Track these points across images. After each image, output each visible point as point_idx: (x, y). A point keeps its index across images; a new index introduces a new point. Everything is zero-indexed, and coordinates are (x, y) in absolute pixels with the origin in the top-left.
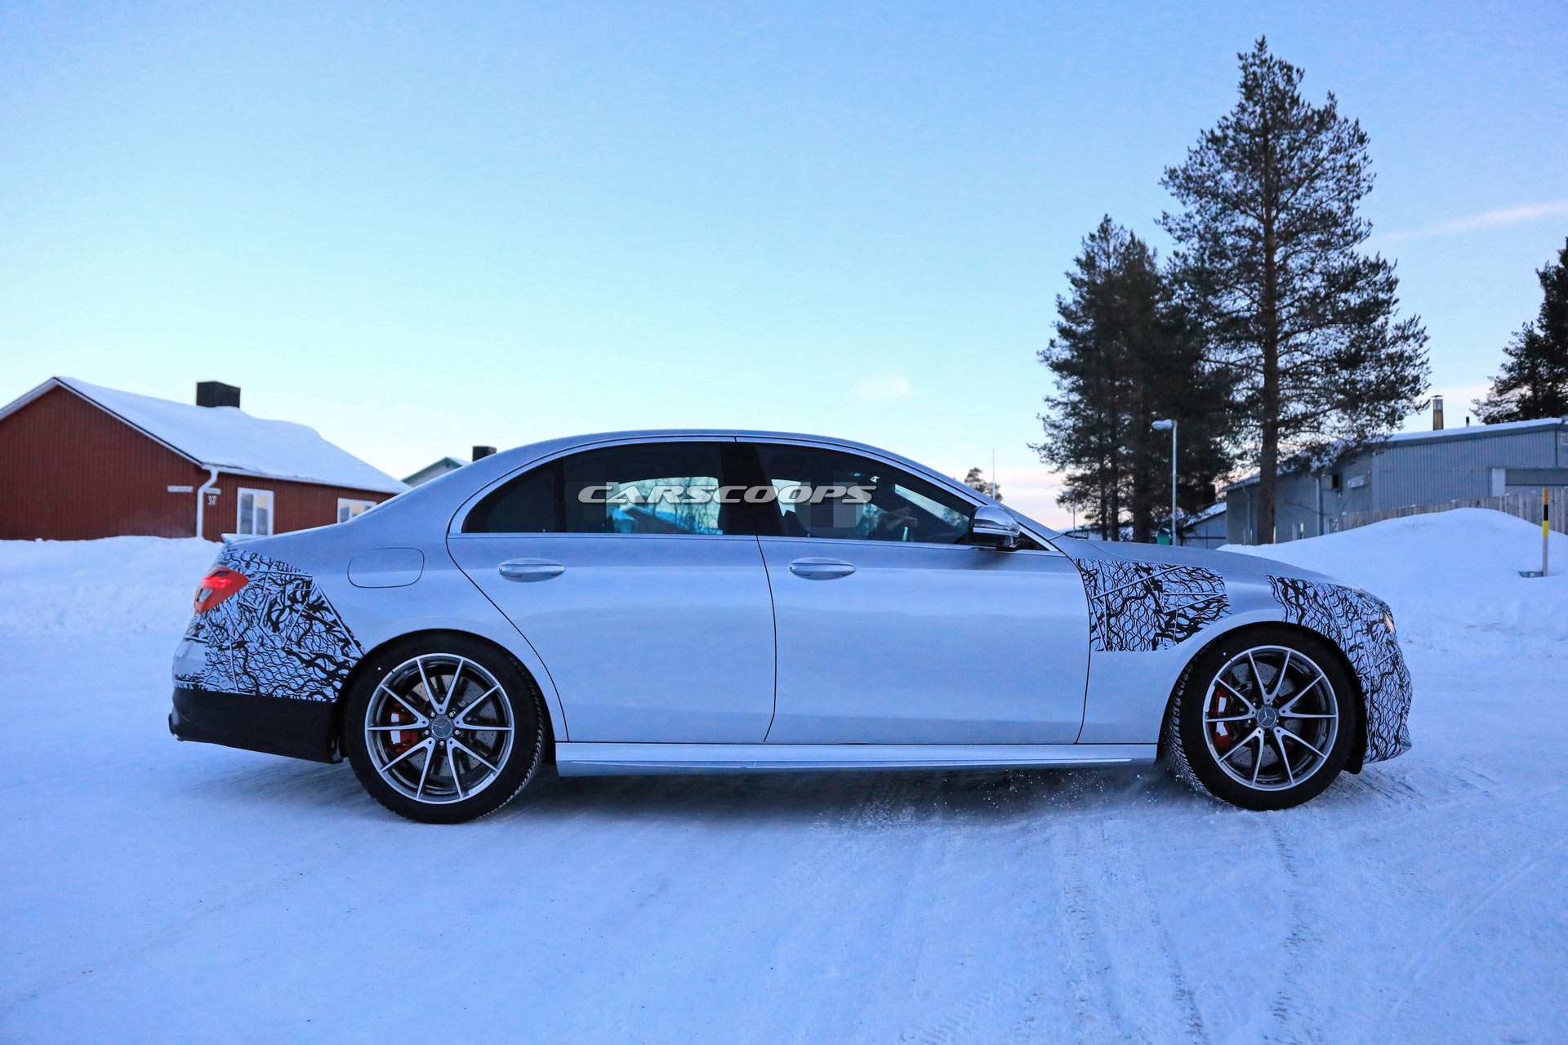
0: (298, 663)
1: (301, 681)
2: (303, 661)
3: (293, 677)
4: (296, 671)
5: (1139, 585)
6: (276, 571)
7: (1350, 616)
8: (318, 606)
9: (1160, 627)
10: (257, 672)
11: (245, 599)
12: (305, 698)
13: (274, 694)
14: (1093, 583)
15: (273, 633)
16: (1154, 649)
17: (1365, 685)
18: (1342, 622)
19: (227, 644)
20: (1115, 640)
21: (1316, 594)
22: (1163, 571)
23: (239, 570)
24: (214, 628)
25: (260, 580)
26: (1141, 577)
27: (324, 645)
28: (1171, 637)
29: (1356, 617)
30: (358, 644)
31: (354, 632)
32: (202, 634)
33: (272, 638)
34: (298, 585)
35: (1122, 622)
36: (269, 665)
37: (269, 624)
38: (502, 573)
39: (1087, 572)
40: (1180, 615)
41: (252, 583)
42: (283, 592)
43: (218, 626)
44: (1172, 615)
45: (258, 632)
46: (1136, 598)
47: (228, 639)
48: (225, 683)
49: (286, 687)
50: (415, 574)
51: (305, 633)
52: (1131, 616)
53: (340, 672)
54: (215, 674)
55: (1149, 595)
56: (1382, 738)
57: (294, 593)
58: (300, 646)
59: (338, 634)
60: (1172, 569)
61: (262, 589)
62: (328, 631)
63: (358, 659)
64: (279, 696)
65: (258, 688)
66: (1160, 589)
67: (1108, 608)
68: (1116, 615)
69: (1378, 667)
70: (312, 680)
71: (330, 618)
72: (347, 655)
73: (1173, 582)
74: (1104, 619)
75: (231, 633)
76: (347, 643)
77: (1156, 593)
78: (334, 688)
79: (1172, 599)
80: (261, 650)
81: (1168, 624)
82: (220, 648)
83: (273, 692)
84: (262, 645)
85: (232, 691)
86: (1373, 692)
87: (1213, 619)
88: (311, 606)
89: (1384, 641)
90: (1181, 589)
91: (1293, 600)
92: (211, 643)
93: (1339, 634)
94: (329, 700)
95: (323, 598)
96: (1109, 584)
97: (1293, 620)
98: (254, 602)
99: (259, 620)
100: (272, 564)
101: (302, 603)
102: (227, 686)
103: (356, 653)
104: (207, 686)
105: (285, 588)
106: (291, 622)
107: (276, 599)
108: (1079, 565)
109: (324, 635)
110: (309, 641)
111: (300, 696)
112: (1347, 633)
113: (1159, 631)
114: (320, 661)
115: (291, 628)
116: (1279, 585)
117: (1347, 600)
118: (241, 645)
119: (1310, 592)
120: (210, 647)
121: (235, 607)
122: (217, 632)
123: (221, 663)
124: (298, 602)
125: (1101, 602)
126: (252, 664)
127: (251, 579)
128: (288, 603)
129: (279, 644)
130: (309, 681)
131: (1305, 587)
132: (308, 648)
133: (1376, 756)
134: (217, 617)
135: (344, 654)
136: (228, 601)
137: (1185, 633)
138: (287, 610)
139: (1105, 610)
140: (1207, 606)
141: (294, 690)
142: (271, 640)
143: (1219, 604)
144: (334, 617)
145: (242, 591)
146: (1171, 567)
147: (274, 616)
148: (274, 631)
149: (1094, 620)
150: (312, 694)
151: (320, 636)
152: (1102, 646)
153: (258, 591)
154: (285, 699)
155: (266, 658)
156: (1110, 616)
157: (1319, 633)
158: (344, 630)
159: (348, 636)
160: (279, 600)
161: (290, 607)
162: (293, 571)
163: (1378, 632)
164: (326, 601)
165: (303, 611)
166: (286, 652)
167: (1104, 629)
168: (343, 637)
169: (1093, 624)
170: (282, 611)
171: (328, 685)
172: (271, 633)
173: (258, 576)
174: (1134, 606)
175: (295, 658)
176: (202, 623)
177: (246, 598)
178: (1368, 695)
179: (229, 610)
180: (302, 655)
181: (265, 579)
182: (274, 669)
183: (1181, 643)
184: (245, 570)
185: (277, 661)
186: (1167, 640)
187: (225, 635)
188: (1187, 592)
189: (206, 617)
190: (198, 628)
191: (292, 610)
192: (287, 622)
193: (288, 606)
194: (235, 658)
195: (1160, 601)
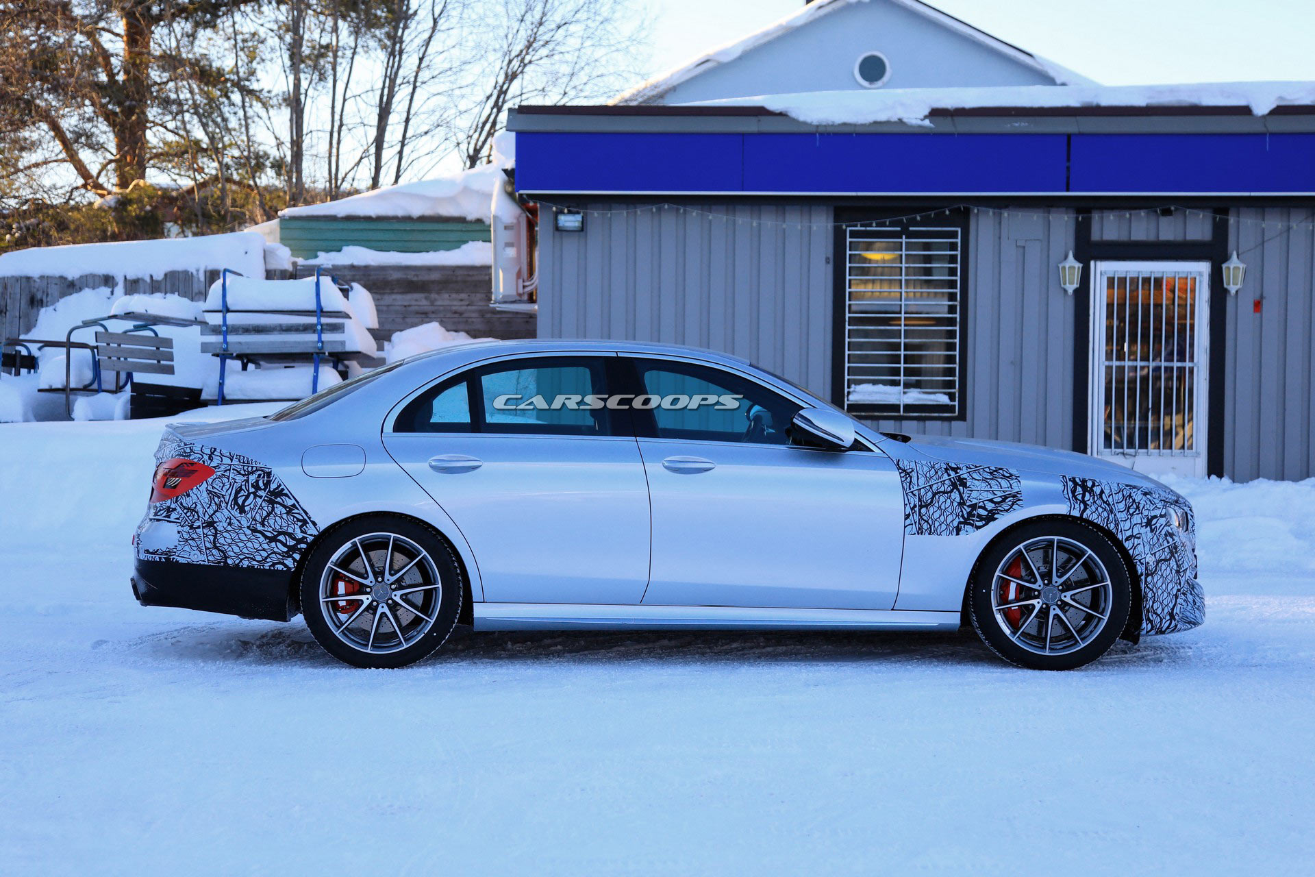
0: (262, 539)
1: (264, 554)
2: (266, 537)
3: (258, 550)
4: (260, 545)
5: (947, 482)
6: (237, 463)
7: (1131, 511)
8: (279, 492)
9: (963, 516)
10: (226, 547)
11: (213, 487)
12: (268, 568)
13: (241, 564)
14: (909, 480)
15: (239, 515)
16: (957, 534)
17: (1141, 569)
19: (197, 524)
20: (926, 526)
21: (1102, 492)
22: (969, 470)
23: (204, 462)
24: (185, 511)
25: (226, 471)
26: (949, 475)
28: (972, 525)
30: (314, 524)
31: (310, 514)
32: (174, 516)
33: (239, 519)
34: (260, 475)
35: (931, 512)
36: (237, 541)
37: (236, 507)
38: (432, 467)
39: (905, 471)
40: (980, 507)
41: (219, 474)
42: (247, 481)
43: (189, 509)
44: (973, 506)
45: (226, 513)
46: (944, 492)
47: (198, 520)
48: (196, 556)
49: (252, 558)
50: (361, 466)
51: (268, 515)
52: (939, 507)
53: (299, 546)
54: (187, 548)
55: (955, 490)
57: (257, 482)
58: (263, 524)
59: (297, 516)
60: (977, 469)
61: (228, 479)
62: (288, 513)
63: (314, 536)
64: (245, 566)
65: (226, 560)
66: (964, 485)
67: (920, 501)
68: (926, 506)
70: (274, 553)
71: (289, 502)
72: (305, 533)
73: (976, 479)
74: (917, 509)
75: (201, 515)
76: (305, 522)
77: (961, 488)
78: (294, 559)
79: (974, 494)
80: (229, 528)
81: (970, 514)
82: (191, 527)
83: (239, 563)
84: (230, 524)
85: (202, 563)
87: (1007, 511)
88: (272, 493)
90: (983, 486)
92: (182, 523)
94: (289, 568)
95: (282, 486)
96: (922, 481)
97: (1075, 513)
98: (222, 489)
99: (227, 504)
100: (233, 457)
101: (265, 490)
102: (197, 558)
103: (312, 531)
104: (179, 559)
105: (248, 478)
106: (255, 506)
107: (241, 487)
108: (898, 465)
109: (285, 516)
110: (271, 522)
111: (263, 566)
113: (962, 520)
114: (281, 538)
115: (256, 511)
116: (1071, 483)
118: (211, 524)
119: (1097, 490)
120: (182, 526)
121: (205, 494)
122: (189, 514)
123: (193, 539)
124: (260, 489)
125: (915, 495)
126: (222, 540)
127: (216, 470)
128: (252, 490)
129: (245, 523)
130: (272, 553)
131: (1094, 485)
132: (271, 527)
133: (1152, 630)
134: (187, 502)
135: (302, 532)
136: (198, 488)
137: (984, 522)
138: (252, 496)
139: (917, 502)
140: (1004, 501)
141: (258, 561)
143: (1014, 498)
144: (293, 502)
145: (210, 480)
146: (975, 467)
147: (240, 501)
148: (241, 513)
149: (909, 510)
150: (274, 565)
151: (281, 517)
152: (914, 530)
153: (225, 480)
154: (250, 569)
155: (234, 535)
156: (921, 507)
158: (302, 512)
159: (306, 517)
160: (243, 487)
161: (254, 494)
162: (254, 463)
164: (285, 488)
165: (266, 496)
166: (251, 530)
167: (917, 517)
168: (302, 518)
169: (908, 513)
170: (247, 497)
171: (288, 557)
172: (237, 514)
173: (223, 467)
174: (942, 499)
175: (259, 535)
176: (173, 506)
177: (215, 485)
178: (1143, 577)
179: (199, 495)
180: (266, 533)
181: (229, 470)
182: (241, 544)
183: (980, 530)
184: (209, 462)
185: (244, 538)
186: (968, 527)
187: (196, 516)
188: (988, 488)
189: (177, 501)
190: (169, 510)
191: (255, 496)
192: (252, 506)
193: (252, 493)
194: (205, 535)
195: (964, 495)
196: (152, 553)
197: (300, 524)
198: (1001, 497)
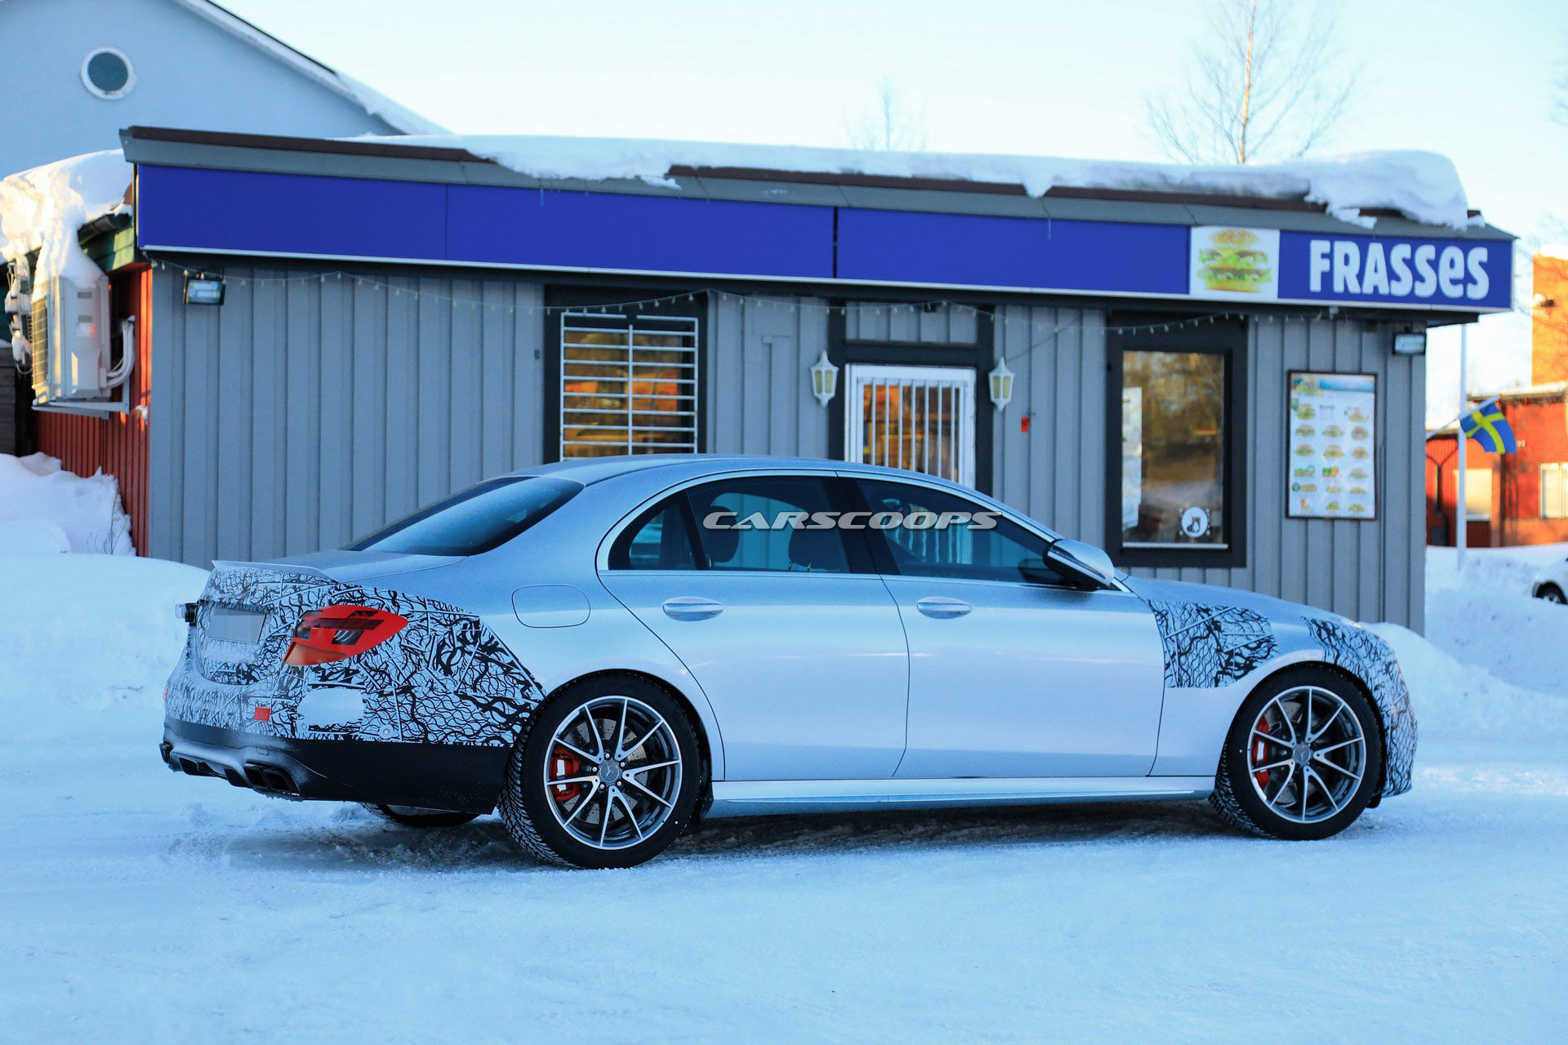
0: (473, 707)
1: (476, 727)
2: (478, 705)
3: (468, 722)
4: (472, 716)
5: (1202, 626)
6: (434, 610)
7: (1372, 656)
8: (492, 647)
9: (1221, 664)
10: (427, 719)
11: (408, 641)
12: (480, 744)
13: (446, 741)
14: (1165, 623)
15: (444, 677)
16: (1216, 686)
17: (1387, 722)
18: (1367, 662)
19: (387, 690)
20: (1185, 677)
21: (1343, 636)
22: (1220, 612)
23: (388, 609)
24: (372, 673)
25: (422, 621)
26: (1203, 618)
27: (501, 688)
28: (1230, 675)
29: (1376, 658)
30: (539, 686)
31: (533, 674)
32: (355, 680)
33: (444, 682)
34: (465, 626)
35: (1190, 661)
36: (441, 710)
37: (440, 667)
38: (667, 612)
39: (1159, 613)
40: (1237, 654)
41: (414, 624)
42: (451, 633)
43: (377, 670)
44: (1231, 654)
45: (426, 673)
46: (1201, 638)
47: (390, 684)
48: (387, 732)
49: (460, 733)
50: (584, 613)
51: (481, 676)
52: (1198, 655)
53: (520, 716)
54: (376, 722)
55: (1211, 635)
56: (1398, 772)
57: (463, 633)
58: (475, 690)
59: (517, 676)
60: (1225, 610)
61: (427, 630)
62: (506, 673)
63: (539, 702)
64: (451, 743)
65: (426, 736)
66: (1218, 628)
67: (1179, 647)
68: (1185, 654)
69: (1396, 705)
70: (489, 725)
71: (506, 660)
72: (528, 698)
73: (1229, 623)
74: (1176, 657)
75: (393, 676)
76: (527, 685)
78: (514, 732)
79: (1230, 640)
80: (431, 694)
81: (1228, 663)
82: (381, 694)
83: (443, 739)
84: (432, 689)
85: (394, 740)
86: (1393, 729)
87: (1265, 658)
88: (484, 648)
89: (1399, 681)
90: (1236, 629)
91: (1327, 641)
92: (368, 690)
93: (1367, 674)
94: (506, 744)
95: (496, 639)
96: (1178, 624)
97: (1330, 660)
98: (420, 644)
99: (428, 663)
100: (424, 602)
101: (474, 644)
102: (387, 734)
103: (537, 696)
104: (363, 736)
105: (451, 629)
106: (464, 665)
107: (444, 640)
108: (1151, 606)
109: (501, 677)
110: (485, 685)
111: (474, 742)
112: (1372, 674)
113: (1220, 669)
114: (498, 705)
115: (465, 671)
116: (1314, 626)
117: (1368, 641)
118: (407, 689)
119: (1339, 633)
120: (368, 693)
121: (398, 650)
122: (377, 677)
123: (385, 710)
124: (469, 643)
125: (1173, 641)
126: (422, 710)
127: (409, 620)
128: (458, 644)
129: (451, 687)
130: (486, 725)
131: (1334, 629)
132: (484, 691)
133: (1393, 790)
134: (375, 661)
135: (524, 697)
136: (387, 643)
137: (1242, 672)
138: (459, 652)
139: (1176, 649)
140: (1259, 646)
141: (468, 736)
142: (442, 684)
143: (1267, 644)
144: (511, 658)
145: (403, 633)
146: (1225, 608)
147: (444, 659)
148: (446, 674)
149: (1168, 659)
150: (488, 740)
151: (497, 679)
152: (1174, 683)
153: (423, 632)
154: (457, 746)
155: (437, 703)
156: (1180, 655)
157: (1351, 673)
158: (522, 671)
159: (528, 678)
160: (447, 641)
161: (462, 649)
162: (455, 610)
163: (1394, 672)
164: (499, 641)
165: (476, 652)
166: (459, 696)
167: (1176, 667)
168: (522, 679)
169: (1167, 662)
170: (453, 654)
171: (507, 729)
172: (441, 676)
173: (415, 616)
174: (1200, 645)
175: (469, 702)
176: (354, 667)
177: (410, 639)
178: (1389, 731)
179: (390, 652)
180: (478, 699)
181: (427, 619)
182: (447, 715)
183: (1239, 681)
184: (396, 609)
185: (450, 706)
186: (1227, 677)
187: (387, 680)
188: (1241, 632)
189: (359, 661)
190: (348, 673)
191: (464, 652)
192: (460, 665)
193: (459, 648)
194: (400, 704)
195: (1220, 641)
196: (323, 730)
197: (521, 686)
198: (1255, 642)
